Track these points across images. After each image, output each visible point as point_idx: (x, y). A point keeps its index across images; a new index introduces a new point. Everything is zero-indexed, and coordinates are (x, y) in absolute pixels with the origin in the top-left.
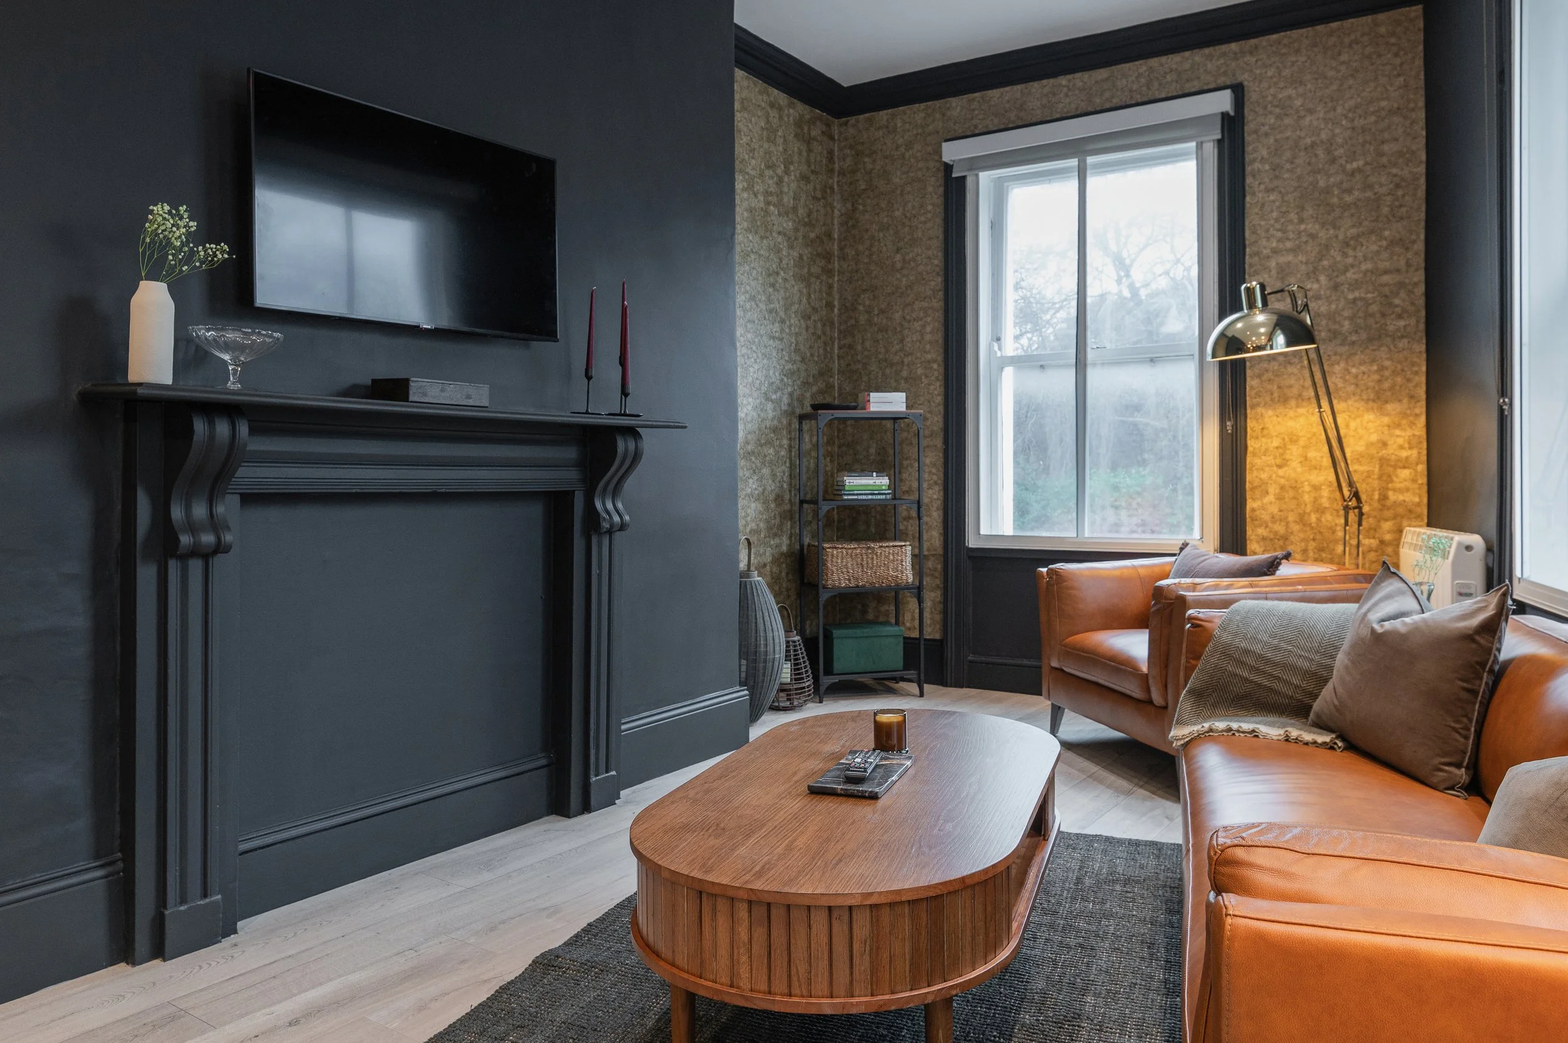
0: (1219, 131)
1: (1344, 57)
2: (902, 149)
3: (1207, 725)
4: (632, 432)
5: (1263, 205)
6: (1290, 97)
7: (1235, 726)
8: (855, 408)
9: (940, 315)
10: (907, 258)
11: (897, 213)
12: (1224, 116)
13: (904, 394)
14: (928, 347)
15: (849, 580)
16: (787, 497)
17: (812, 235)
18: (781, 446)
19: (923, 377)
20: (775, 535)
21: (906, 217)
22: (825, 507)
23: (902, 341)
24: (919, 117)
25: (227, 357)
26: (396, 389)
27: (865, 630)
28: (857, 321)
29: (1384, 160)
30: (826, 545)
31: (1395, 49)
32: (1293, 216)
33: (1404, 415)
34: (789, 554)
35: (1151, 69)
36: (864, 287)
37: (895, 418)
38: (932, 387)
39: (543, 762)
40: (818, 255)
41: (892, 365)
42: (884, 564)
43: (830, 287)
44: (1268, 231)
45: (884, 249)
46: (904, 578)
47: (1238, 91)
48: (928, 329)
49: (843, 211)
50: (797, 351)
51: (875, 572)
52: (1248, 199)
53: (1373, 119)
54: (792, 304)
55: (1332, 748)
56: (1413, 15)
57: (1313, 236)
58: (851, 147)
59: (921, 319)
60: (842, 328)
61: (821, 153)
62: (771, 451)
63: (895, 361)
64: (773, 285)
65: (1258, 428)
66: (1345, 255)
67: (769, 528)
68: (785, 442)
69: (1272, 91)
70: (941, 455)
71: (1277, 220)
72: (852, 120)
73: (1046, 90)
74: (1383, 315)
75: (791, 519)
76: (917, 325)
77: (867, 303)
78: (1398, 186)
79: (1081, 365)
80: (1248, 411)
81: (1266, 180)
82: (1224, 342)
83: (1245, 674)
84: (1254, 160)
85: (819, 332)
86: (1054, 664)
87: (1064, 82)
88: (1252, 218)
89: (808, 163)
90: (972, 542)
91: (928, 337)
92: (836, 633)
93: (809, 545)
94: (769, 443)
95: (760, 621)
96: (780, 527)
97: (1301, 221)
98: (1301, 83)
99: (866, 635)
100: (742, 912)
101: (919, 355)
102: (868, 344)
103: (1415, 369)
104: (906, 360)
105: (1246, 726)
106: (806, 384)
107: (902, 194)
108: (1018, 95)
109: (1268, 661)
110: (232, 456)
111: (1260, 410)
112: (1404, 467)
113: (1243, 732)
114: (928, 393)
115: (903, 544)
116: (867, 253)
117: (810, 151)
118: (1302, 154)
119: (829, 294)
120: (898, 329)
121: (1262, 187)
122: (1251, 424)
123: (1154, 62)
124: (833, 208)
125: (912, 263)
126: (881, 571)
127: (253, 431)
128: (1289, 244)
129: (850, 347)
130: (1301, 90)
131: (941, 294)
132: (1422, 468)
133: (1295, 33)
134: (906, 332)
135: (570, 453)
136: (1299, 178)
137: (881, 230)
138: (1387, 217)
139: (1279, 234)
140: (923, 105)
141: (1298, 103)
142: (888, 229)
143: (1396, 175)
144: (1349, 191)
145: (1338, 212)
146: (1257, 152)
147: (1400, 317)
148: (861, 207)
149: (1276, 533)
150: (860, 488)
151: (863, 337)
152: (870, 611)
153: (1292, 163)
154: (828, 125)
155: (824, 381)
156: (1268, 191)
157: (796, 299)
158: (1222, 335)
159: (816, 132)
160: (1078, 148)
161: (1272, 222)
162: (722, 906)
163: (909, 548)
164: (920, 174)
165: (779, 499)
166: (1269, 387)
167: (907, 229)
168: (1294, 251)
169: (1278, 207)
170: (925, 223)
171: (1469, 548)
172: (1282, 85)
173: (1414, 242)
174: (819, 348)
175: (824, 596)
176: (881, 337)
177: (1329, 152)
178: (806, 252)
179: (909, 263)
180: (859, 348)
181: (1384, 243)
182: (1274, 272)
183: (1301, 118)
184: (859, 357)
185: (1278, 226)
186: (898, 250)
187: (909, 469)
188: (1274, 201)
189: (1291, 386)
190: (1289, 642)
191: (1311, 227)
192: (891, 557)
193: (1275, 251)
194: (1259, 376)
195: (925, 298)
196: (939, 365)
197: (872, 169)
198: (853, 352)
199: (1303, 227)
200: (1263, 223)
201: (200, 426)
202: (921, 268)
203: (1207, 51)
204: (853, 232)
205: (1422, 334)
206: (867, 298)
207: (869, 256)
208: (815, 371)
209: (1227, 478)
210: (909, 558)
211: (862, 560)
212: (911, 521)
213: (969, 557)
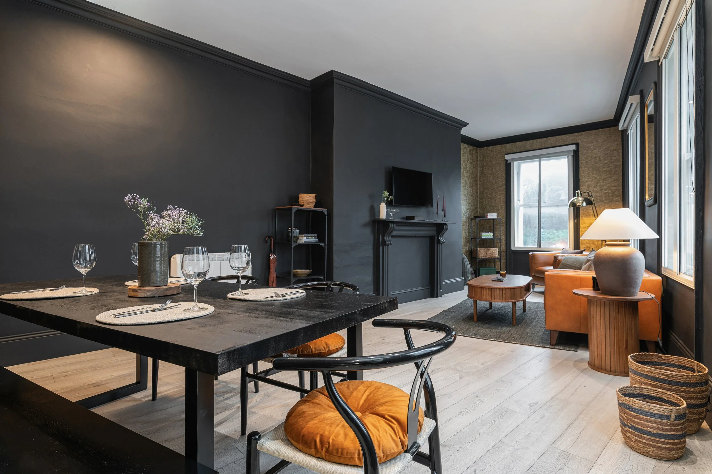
0: (573, 153)
1: (603, 137)
2: (495, 156)
4: (446, 224)
5: (584, 170)
6: (590, 146)
8: (484, 217)
9: (505, 195)
10: (496, 181)
11: (494, 171)
12: (574, 150)
13: (496, 214)
14: (502, 202)
15: (483, 257)
16: (468, 237)
17: (473, 176)
18: (467, 226)
19: (501, 209)
20: (465, 246)
21: (496, 172)
22: (478, 240)
23: (495, 201)
24: (499, 148)
25: (391, 214)
26: (412, 218)
28: (484, 196)
29: (613, 161)
30: (478, 249)
31: (615, 136)
32: (591, 173)
34: (469, 251)
35: (556, 139)
36: (486, 188)
37: (494, 220)
38: (503, 212)
39: (429, 287)
40: (474, 181)
41: (493, 206)
42: (492, 253)
43: (477, 188)
44: (585, 177)
45: (491, 179)
46: (496, 256)
47: (577, 144)
48: (502, 198)
49: (480, 170)
50: (470, 204)
51: (489, 255)
52: (580, 169)
53: (609, 151)
54: (469, 193)
57: (596, 178)
58: (482, 155)
60: (480, 198)
61: (475, 157)
62: (465, 227)
64: (465, 189)
65: (583, 222)
66: (603, 182)
67: (464, 245)
68: (468, 225)
69: (586, 144)
70: (505, 228)
71: (587, 174)
72: (482, 149)
73: (531, 143)
74: (612, 196)
75: (469, 243)
76: (499, 197)
78: (616, 167)
79: (540, 207)
80: (580, 218)
81: (585, 165)
82: (572, 204)
84: (582, 160)
85: (475, 199)
86: (533, 274)
87: (536, 141)
88: (581, 173)
89: (472, 160)
90: (513, 248)
91: (501, 200)
92: (480, 269)
93: (473, 249)
94: (464, 225)
95: (465, 264)
96: (467, 244)
97: (593, 174)
98: (593, 143)
100: (488, 290)
101: (499, 204)
102: (486, 201)
104: (495, 206)
106: (472, 211)
107: (495, 166)
108: (524, 144)
110: (393, 229)
111: (583, 218)
115: (496, 248)
116: (486, 180)
117: (472, 157)
118: (593, 159)
119: (477, 190)
120: (494, 198)
121: (583, 166)
122: (581, 221)
123: (557, 137)
124: (478, 169)
125: (498, 182)
126: (491, 255)
127: (396, 225)
128: (590, 180)
129: (482, 202)
130: (592, 144)
131: (505, 190)
133: (591, 131)
134: (496, 199)
135: (435, 228)
136: (592, 164)
137: (490, 174)
138: (613, 174)
139: (588, 177)
140: (500, 146)
141: (592, 147)
143: (615, 164)
144: (604, 168)
145: (601, 173)
146: (582, 158)
147: (616, 197)
148: (485, 169)
149: (587, 246)
150: (486, 235)
153: (591, 161)
154: (476, 150)
155: (476, 211)
156: (585, 167)
157: (470, 191)
158: (572, 202)
159: (474, 152)
160: (539, 157)
162: (484, 289)
163: (498, 249)
164: (499, 162)
165: (466, 238)
166: (586, 212)
167: (496, 175)
168: (591, 181)
170: (501, 173)
172: (588, 143)
173: (620, 180)
174: (475, 202)
175: (478, 260)
176: (490, 200)
177: (599, 159)
178: (472, 180)
180: (484, 202)
181: (612, 180)
182: (586, 186)
183: (592, 151)
184: (484, 205)
185: (587, 175)
186: (494, 180)
187: (497, 231)
188: (586, 170)
189: (591, 212)
190: (575, 263)
191: (596, 176)
192: (494, 251)
193: (587, 181)
194: (583, 210)
195: (501, 191)
196: (505, 207)
197: (487, 161)
199: (593, 176)
200: (584, 175)
201: (390, 225)
202: (500, 184)
203: (570, 135)
204: (483, 175)
205: (621, 201)
206: (486, 191)
207: (487, 181)
208: (474, 208)
209: (575, 233)
210: (498, 252)
211: (487, 252)
212: (497, 244)
213: (512, 252)
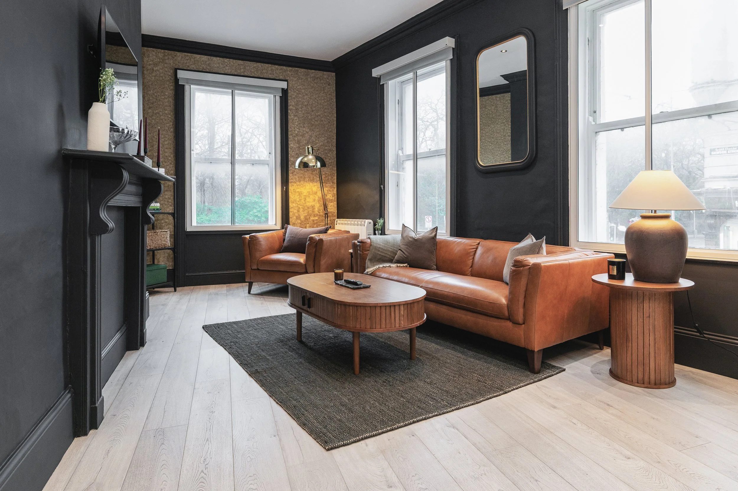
0: (281, 94)
1: (315, 81)
3: (377, 267)
5: (293, 120)
6: (301, 89)
7: (385, 266)
12: (283, 89)
14: (166, 150)
19: (164, 162)
21: (154, 95)
23: (153, 146)
29: (326, 114)
31: (328, 83)
32: (301, 125)
33: (331, 187)
35: (258, 66)
42: (160, 239)
44: (294, 128)
46: (168, 244)
47: (287, 82)
48: (166, 143)
52: (289, 117)
53: (323, 101)
55: (407, 267)
56: (333, 75)
59: (163, 138)
65: (292, 189)
66: (316, 140)
69: (296, 85)
71: (297, 125)
78: (329, 122)
79: (233, 163)
80: (290, 184)
81: (294, 112)
83: (380, 253)
84: (291, 105)
86: (255, 267)
87: (226, 61)
88: (290, 125)
90: (188, 229)
97: (304, 127)
98: (304, 85)
99: (153, 269)
101: (161, 153)
103: (334, 175)
105: (387, 265)
107: (153, 85)
108: (207, 59)
109: (384, 250)
111: (293, 184)
112: (331, 202)
113: (387, 267)
115: (167, 230)
118: (304, 107)
121: (293, 114)
123: (259, 64)
125: (157, 114)
126: (159, 242)
130: (304, 87)
131: (172, 130)
132: (336, 203)
133: (303, 70)
134: (155, 143)
136: (303, 114)
138: (326, 130)
139: (298, 130)
140: (163, 51)
141: (303, 91)
143: (329, 119)
144: (317, 121)
145: (314, 127)
146: (291, 103)
147: (330, 159)
149: (298, 222)
150: (151, 207)
153: (301, 109)
156: (294, 116)
160: (232, 87)
161: (296, 126)
163: (169, 232)
164: (162, 78)
166: (295, 177)
167: (156, 100)
168: (302, 136)
169: (297, 122)
170: (164, 99)
172: (298, 84)
173: (333, 139)
177: (311, 108)
181: (326, 138)
182: (297, 141)
183: (304, 96)
186: (150, 108)
188: (296, 119)
189: (301, 177)
191: (307, 129)
192: (163, 236)
193: (297, 135)
194: (292, 173)
195: (164, 130)
196: (172, 158)
199: (304, 129)
200: (293, 125)
202: (162, 117)
203: (276, 66)
205: (335, 165)
209: (284, 205)
210: (169, 236)
211: (152, 238)
212: (159, 222)
213: (186, 235)
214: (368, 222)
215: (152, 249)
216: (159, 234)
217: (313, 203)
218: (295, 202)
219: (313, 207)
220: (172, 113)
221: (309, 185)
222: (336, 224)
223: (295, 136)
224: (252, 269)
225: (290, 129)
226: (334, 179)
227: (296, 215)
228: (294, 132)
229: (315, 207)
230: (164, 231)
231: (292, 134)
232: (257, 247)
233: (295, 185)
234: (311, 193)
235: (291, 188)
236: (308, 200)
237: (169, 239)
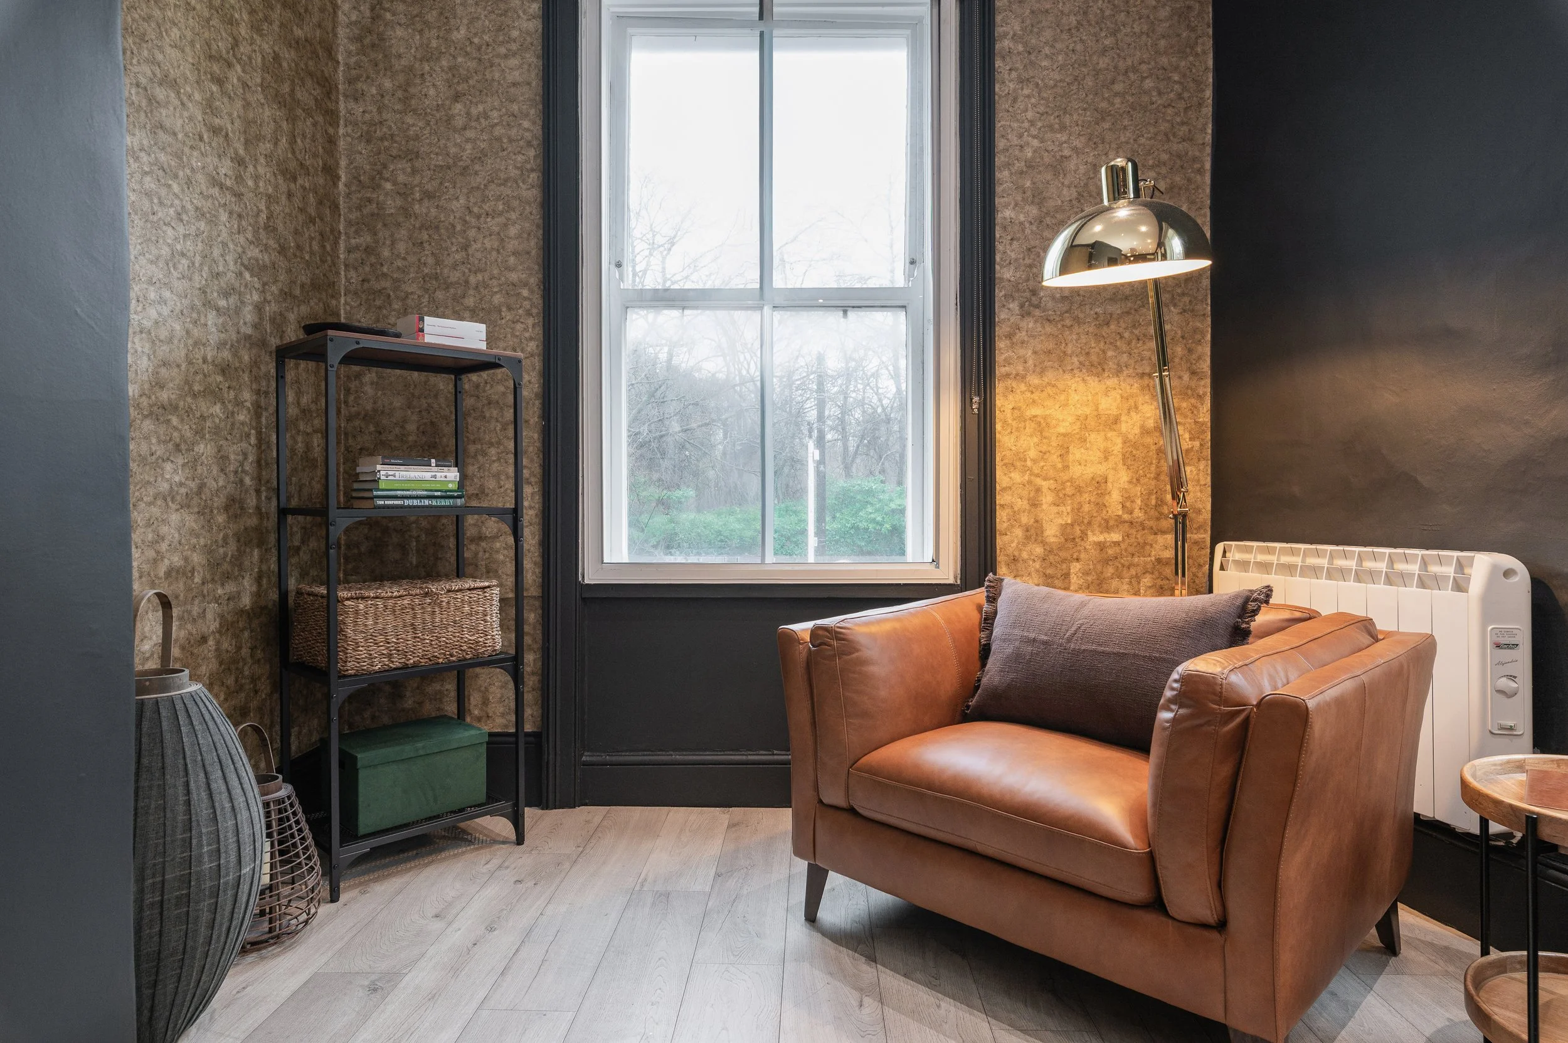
5: (1015, 100)
8: (397, 337)
9: (534, 212)
10: (474, 111)
11: (456, 35)
13: (483, 327)
14: (512, 260)
15: (390, 656)
16: (251, 502)
18: (238, 403)
19: (504, 309)
20: (227, 577)
21: (471, 43)
22: (341, 522)
23: (465, 247)
27: (420, 745)
28: (380, 206)
29: (1164, 60)
30: (342, 594)
32: (1052, 119)
34: (258, 610)
36: (394, 152)
37: (463, 369)
38: (519, 326)
40: (308, 73)
41: (447, 286)
42: (455, 622)
44: (1021, 136)
45: (432, 92)
46: (489, 642)
48: (513, 231)
49: (354, 18)
50: (270, 228)
51: (438, 638)
52: (998, 87)
54: (259, 138)
57: (1079, 151)
59: (500, 214)
60: (353, 216)
62: (217, 409)
63: (453, 279)
64: (220, 82)
65: (1008, 407)
67: (213, 565)
68: (247, 396)
70: (536, 436)
75: (261, 543)
76: (493, 224)
77: (401, 178)
78: (1181, 97)
80: (997, 384)
81: (1019, 65)
84: (1005, 35)
85: (312, 211)
86: (836, 796)
88: (1003, 116)
90: (591, 575)
91: (512, 245)
92: (363, 757)
93: (299, 593)
94: (213, 394)
96: (237, 562)
97: (1063, 128)
99: (421, 752)
101: (496, 272)
102: (401, 247)
103: (1200, 336)
104: (473, 280)
106: (286, 295)
111: (1010, 383)
114: (513, 335)
115: (487, 584)
116: (399, 94)
118: (1065, 37)
120: (458, 228)
121: (1014, 75)
122: (999, 401)
125: (482, 121)
126: (449, 635)
128: (1050, 157)
129: (369, 250)
131: (534, 177)
132: (1207, 464)
134: (472, 233)
136: (1061, 68)
137: (427, 59)
138: (1166, 135)
139: (1035, 143)
142: (438, 59)
143: (1178, 82)
144: (1122, 96)
145: (1107, 123)
146: (1009, 24)
148: (388, 16)
150: (406, 486)
151: (392, 235)
152: (408, 694)
153: (1052, 47)
155: (320, 300)
156: (1021, 81)
157: (268, 130)
161: (1026, 125)
163: (496, 591)
165: (234, 507)
166: (1022, 351)
167: (473, 65)
168: (1055, 167)
169: (1035, 106)
170: (506, 56)
171: (1508, 573)
174: (311, 239)
175: (340, 693)
176: (426, 237)
179: (478, 119)
180: (386, 253)
182: (1031, 193)
184: (385, 270)
185: (1034, 131)
186: (457, 97)
187: (480, 458)
188: (1028, 97)
191: (1078, 139)
192: (467, 609)
193: (1033, 165)
194: (1010, 336)
195: (506, 180)
196: (532, 291)
198: (373, 259)
199: (1067, 136)
200: (1015, 125)
202: (498, 131)
204: (373, 55)
206: (401, 171)
207: (405, 100)
208: (304, 278)
209: (973, 476)
210: (496, 609)
211: (414, 617)
212: (483, 544)
213: (584, 599)
214: (1495, 568)
215: (415, 665)
216: (448, 603)
217: (1101, 469)
218: (1018, 464)
219: (1100, 484)
220: (532, 112)
221: (1081, 387)
222: (1222, 568)
223: (1022, 173)
224: (821, 802)
225: (1000, 144)
226: (1199, 358)
227: (1024, 519)
228: (1017, 152)
229: (1110, 485)
230: (474, 589)
231: (1008, 165)
232: (847, 694)
233: (1023, 387)
234: (1092, 423)
235: (1005, 403)
236: (1078, 456)
237: (494, 619)
